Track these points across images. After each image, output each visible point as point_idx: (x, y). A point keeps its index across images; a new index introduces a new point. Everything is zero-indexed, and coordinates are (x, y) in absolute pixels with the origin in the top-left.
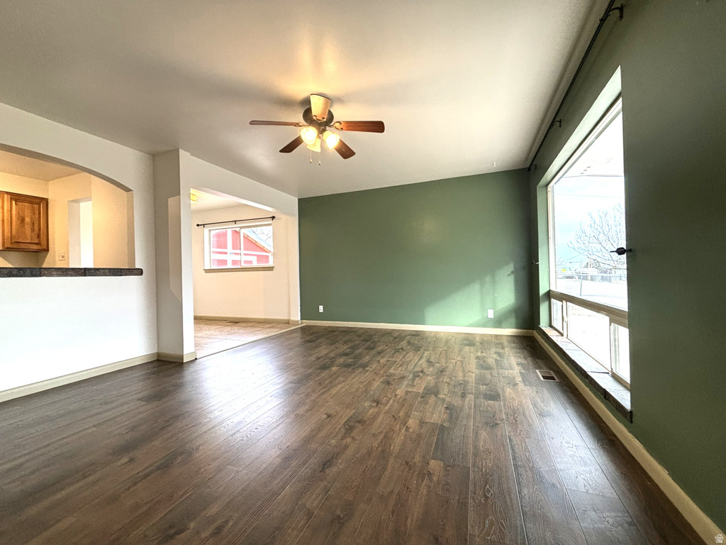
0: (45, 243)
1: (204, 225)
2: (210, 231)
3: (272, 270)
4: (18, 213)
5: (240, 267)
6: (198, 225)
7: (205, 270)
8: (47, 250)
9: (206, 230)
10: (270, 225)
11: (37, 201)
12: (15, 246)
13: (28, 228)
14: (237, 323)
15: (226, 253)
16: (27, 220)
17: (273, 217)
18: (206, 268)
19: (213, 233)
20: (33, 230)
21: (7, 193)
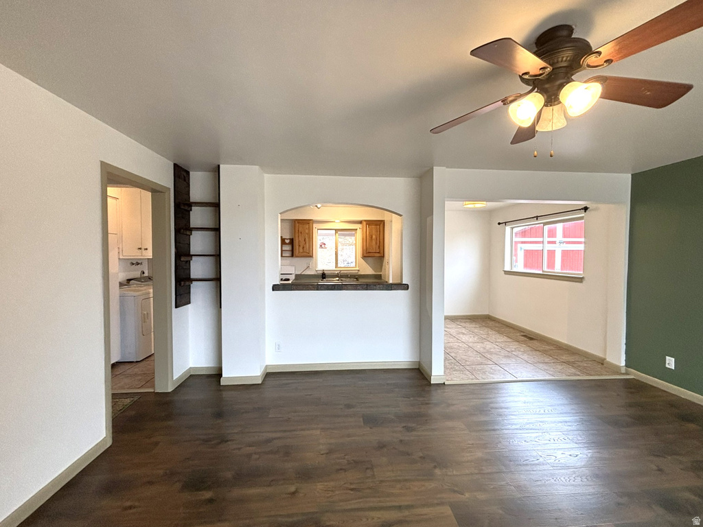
0: (382, 252)
1: (505, 223)
2: (512, 228)
3: (581, 282)
4: (369, 233)
5: (541, 272)
6: (499, 224)
7: (505, 271)
8: (384, 257)
9: (508, 229)
10: (582, 218)
11: (379, 223)
12: (368, 255)
13: (374, 242)
14: (531, 339)
15: (554, 242)
16: (374, 237)
17: (586, 209)
18: (505, 270)
19: (515, 230)
20: (376, 243)
21: (365, 221)
